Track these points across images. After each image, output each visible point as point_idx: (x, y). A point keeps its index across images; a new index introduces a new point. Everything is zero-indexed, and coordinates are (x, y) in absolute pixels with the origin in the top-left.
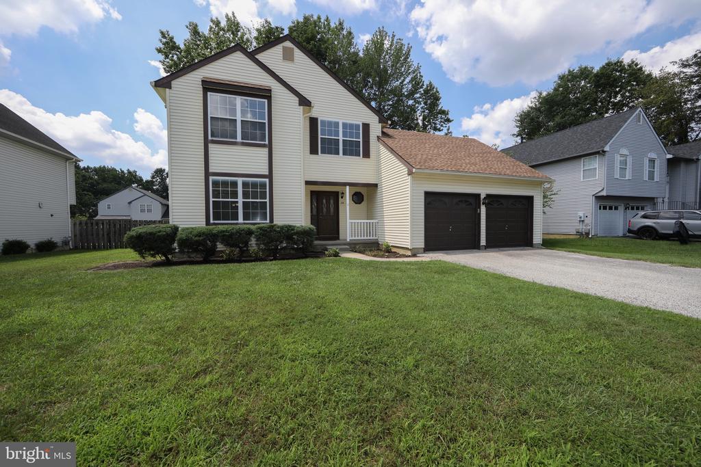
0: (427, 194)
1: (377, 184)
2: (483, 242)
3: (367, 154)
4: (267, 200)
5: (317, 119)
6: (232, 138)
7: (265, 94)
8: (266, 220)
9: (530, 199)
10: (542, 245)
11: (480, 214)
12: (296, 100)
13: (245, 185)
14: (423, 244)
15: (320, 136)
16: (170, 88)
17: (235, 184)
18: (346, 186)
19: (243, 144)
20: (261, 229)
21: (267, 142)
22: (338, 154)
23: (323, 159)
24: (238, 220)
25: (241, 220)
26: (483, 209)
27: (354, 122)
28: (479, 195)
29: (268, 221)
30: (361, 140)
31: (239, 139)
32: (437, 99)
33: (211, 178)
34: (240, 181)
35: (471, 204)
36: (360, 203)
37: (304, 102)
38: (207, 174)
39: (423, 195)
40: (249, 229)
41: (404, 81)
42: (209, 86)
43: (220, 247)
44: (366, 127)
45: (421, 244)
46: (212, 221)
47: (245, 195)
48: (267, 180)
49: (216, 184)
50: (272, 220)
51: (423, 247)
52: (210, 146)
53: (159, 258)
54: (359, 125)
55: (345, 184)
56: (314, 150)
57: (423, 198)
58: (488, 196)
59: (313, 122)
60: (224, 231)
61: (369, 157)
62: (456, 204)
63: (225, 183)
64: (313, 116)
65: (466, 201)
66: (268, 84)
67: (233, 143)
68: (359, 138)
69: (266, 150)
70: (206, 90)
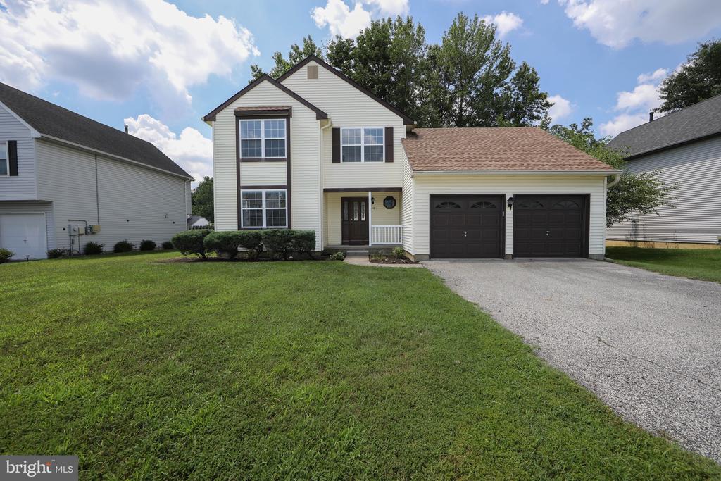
0: (433, 197)
1: (401, 188)
2: (509, 249)
3: (390, 158)
4: (286, 208)
5: (339, 129)
6: (257, 156)
7: (286, 114)
8: (285, 225)
9: (586, 198)
10: (606, 256)
11: (504, 218)
12: (313, 114)
13: (268, 195)
14: (428, 250)
15: (342, 145)
16: (215, 120)
17: (260, 195)
18: (368, 191)
19: (267, 160)
20: (266, 233)
21: (286, 157)
22: (360, 160)
23: (345, 167)
24: (262, 225)
25: (264, 226)
26: (509, 213)
27: (370, 128)
28: (503, 196)
29: (287, 227)
30: (384, 145)
31: (263, 156)
32: (534, 81)
33: (242, 191)
34: (264, 192)
35: (493, 206)
36: (392, 208)
37: (321, 116)
38: (239, 187)
39: (428, 198)
40: (257, 233)
41: (491, 67)
42: (241, 114)
43: (240, 249)
44: (389, 131)
45: (426, 250)
46: (242, 227)
47: (268, 204)
48: (286, 190)
49: (246, 195)
50: (290, 226)
51: (428, 253)
52: (241, 164)
54: (382, 130)
55: (367, 190)
56: (336, 159)
57: (428, 201)
58: (517, 196)
59: (336, 133)
60: (238, 235)
61: (393, 161)
62: (473, 207)
63: (252, 195)
64: (335, 126)
65: (486, 203)
66: (289, 105)
67: (259, 160)
68: (382, 143)
69: (285, 163)
70: (238, 118)
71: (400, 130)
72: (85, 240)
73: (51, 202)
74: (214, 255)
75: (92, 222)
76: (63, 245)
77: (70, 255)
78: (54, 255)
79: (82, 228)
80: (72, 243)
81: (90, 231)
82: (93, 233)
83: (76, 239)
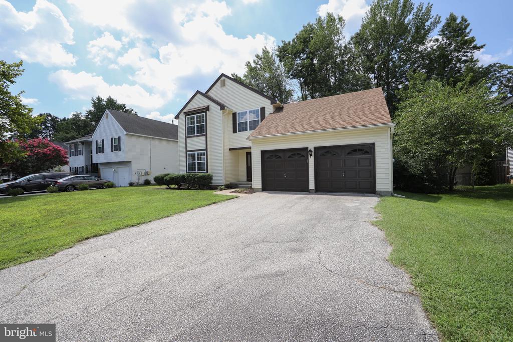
0: (264, 152)
4: (206, 161)
5: (236, 113)
6: (193, 134)
7: (206, 110)
8: (205, 171)
11: (308, 163)
12: (219, 107)
13: (198, 154)
15: (237, 122)
16: (179, 118)
17: (195, 155)
19: (197, 136)
21: (205, 133)
22: (247, 130)
23: (239, 134)
25: (197, 171)
26: (311, 161)
27: (252, 110)
28: (307, 149)
30: (260, 118)
31: (196, 134)
33: (187, 153)
34: (196, 153)
35: (303, 156)
37: (222, 107)
38: (186, 151)
39: (260, 153)
40: (194, 175)
44: (263, 109)
46: (188, 172)
47: (198, 159)
48: (205, 151)
49: (189, 155)
50: (207, 171)
51: (261, 187)
52: (187, 139)
53: (176, 187)
54: (258, 110)
56: (235, 131)
57: (260, 155)
59: (234, 115)
62: (290, 157)
63: (192, 155)
64: (234, 112)
65: (298, 154)
66: (207, 105)
67: (194, 137)
68: (258, 118)
69: (205, 137)
70: (186, 116)
71: (269, 109)
72: (144, 178)
73: (131, 162)
74: (173, 186)
75: (148, 170)
76: (135, 181)
77: (138, 185)
78: (131, 185)
79: (143, 172)
80: (139, 179)
81: (147, 174)
82: (148, 175)
83: (140, 178)
